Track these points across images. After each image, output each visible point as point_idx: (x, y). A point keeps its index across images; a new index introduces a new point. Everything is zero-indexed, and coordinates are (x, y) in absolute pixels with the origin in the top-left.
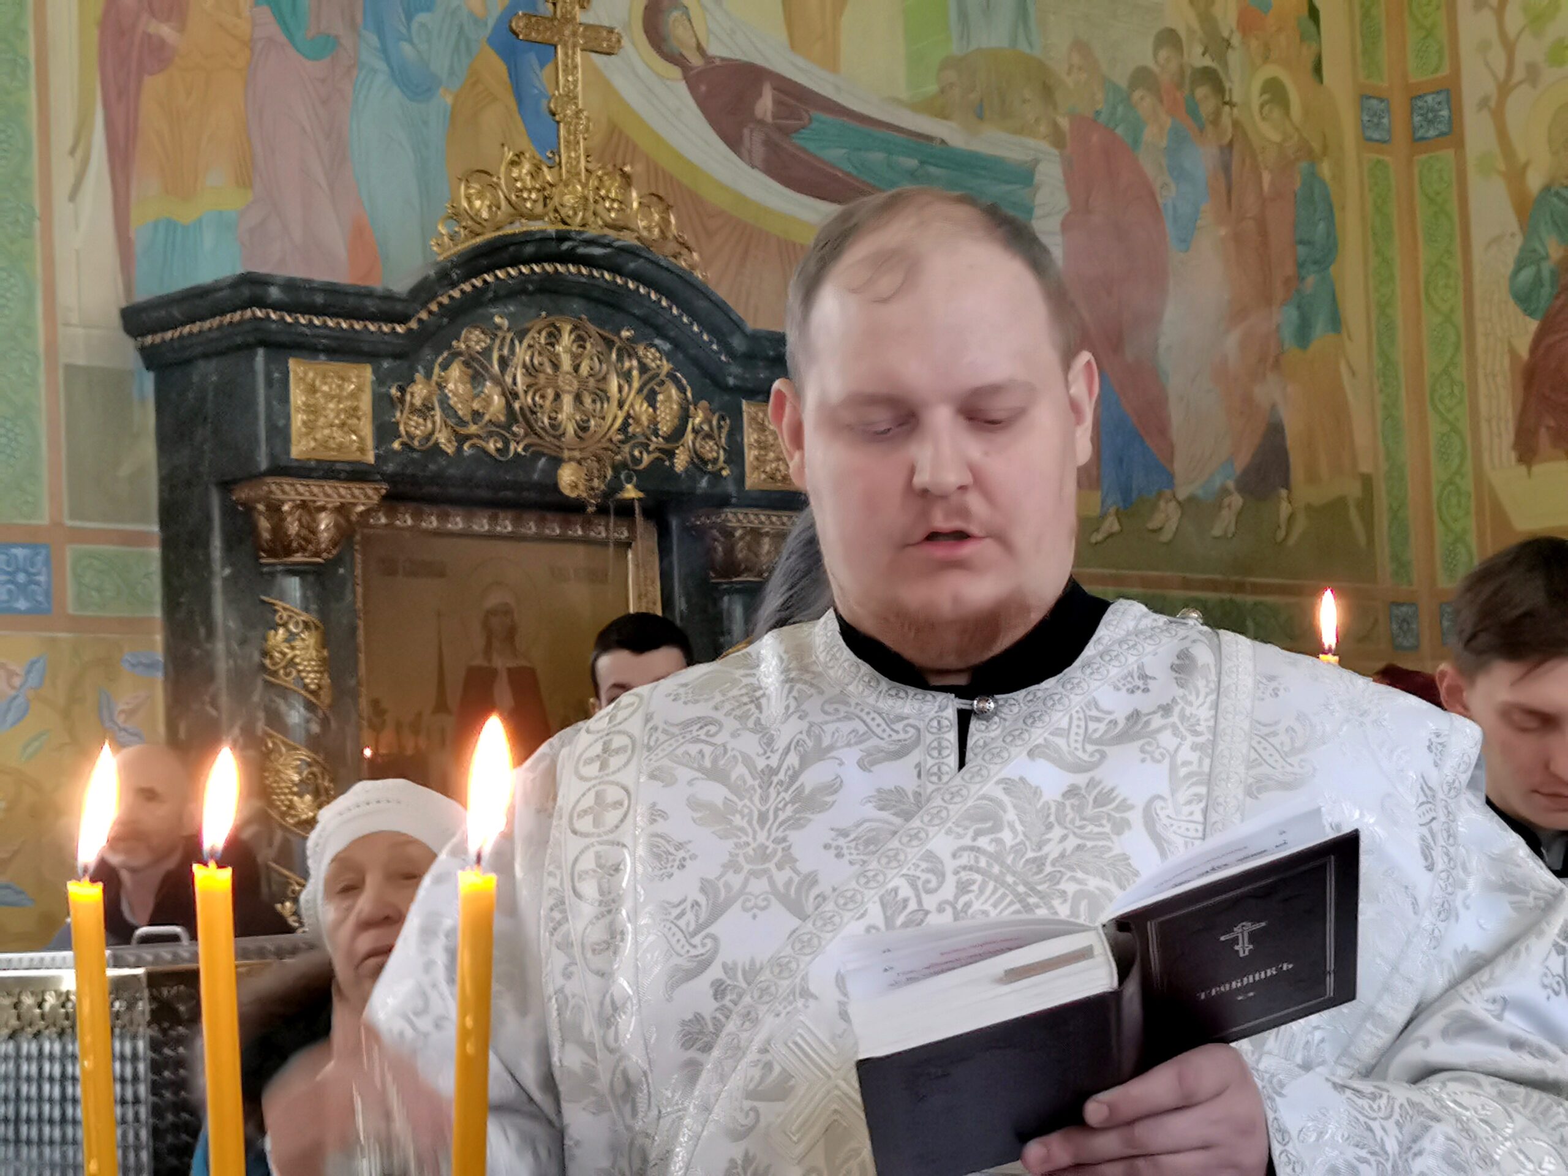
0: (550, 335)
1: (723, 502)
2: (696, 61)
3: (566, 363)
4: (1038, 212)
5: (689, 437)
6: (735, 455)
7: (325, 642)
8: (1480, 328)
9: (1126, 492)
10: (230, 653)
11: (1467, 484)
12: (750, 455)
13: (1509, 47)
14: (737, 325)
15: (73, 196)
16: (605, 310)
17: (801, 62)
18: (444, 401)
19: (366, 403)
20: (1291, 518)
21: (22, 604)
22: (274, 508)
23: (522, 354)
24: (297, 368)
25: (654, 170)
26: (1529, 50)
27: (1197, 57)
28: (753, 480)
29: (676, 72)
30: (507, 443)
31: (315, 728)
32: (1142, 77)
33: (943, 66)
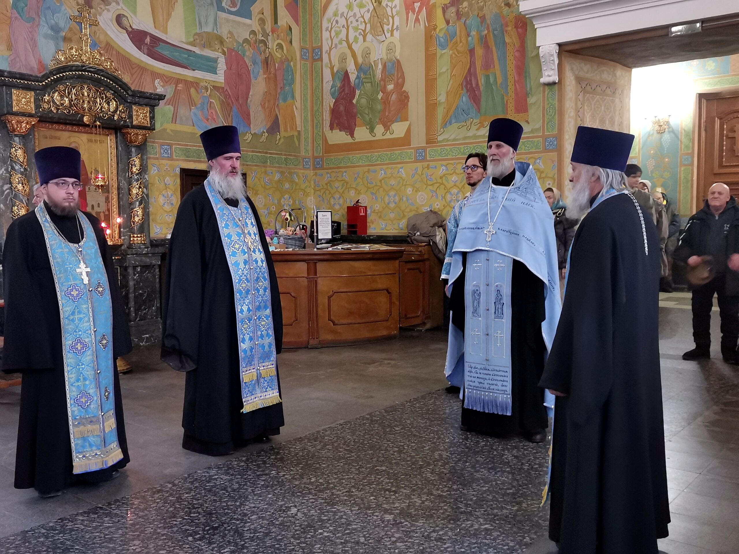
0: (81, 88)
1: (128, 127)
2: (130, 29)
3: (86, 94)
4: (218, 69)
5: (118, 112)
6: (131, 117)
7: (25, 152)
8: (324, 101)
11: (321, 134)
12: (134, 118)
13: (332, 40)
14: (129, 89)
16: (96, 83)
17: (157, 31)
18: (53, 101)
19: (32, 100)
20: (280, 139)
22: (10, 122)
23: (74, 91)
24: (14, 91)
26: (336, 41)
28: (135, 123)
29: (125, 31)
30: (70, 111)
31: (22, 170)
32: (246, 41)
33: (195, 35)
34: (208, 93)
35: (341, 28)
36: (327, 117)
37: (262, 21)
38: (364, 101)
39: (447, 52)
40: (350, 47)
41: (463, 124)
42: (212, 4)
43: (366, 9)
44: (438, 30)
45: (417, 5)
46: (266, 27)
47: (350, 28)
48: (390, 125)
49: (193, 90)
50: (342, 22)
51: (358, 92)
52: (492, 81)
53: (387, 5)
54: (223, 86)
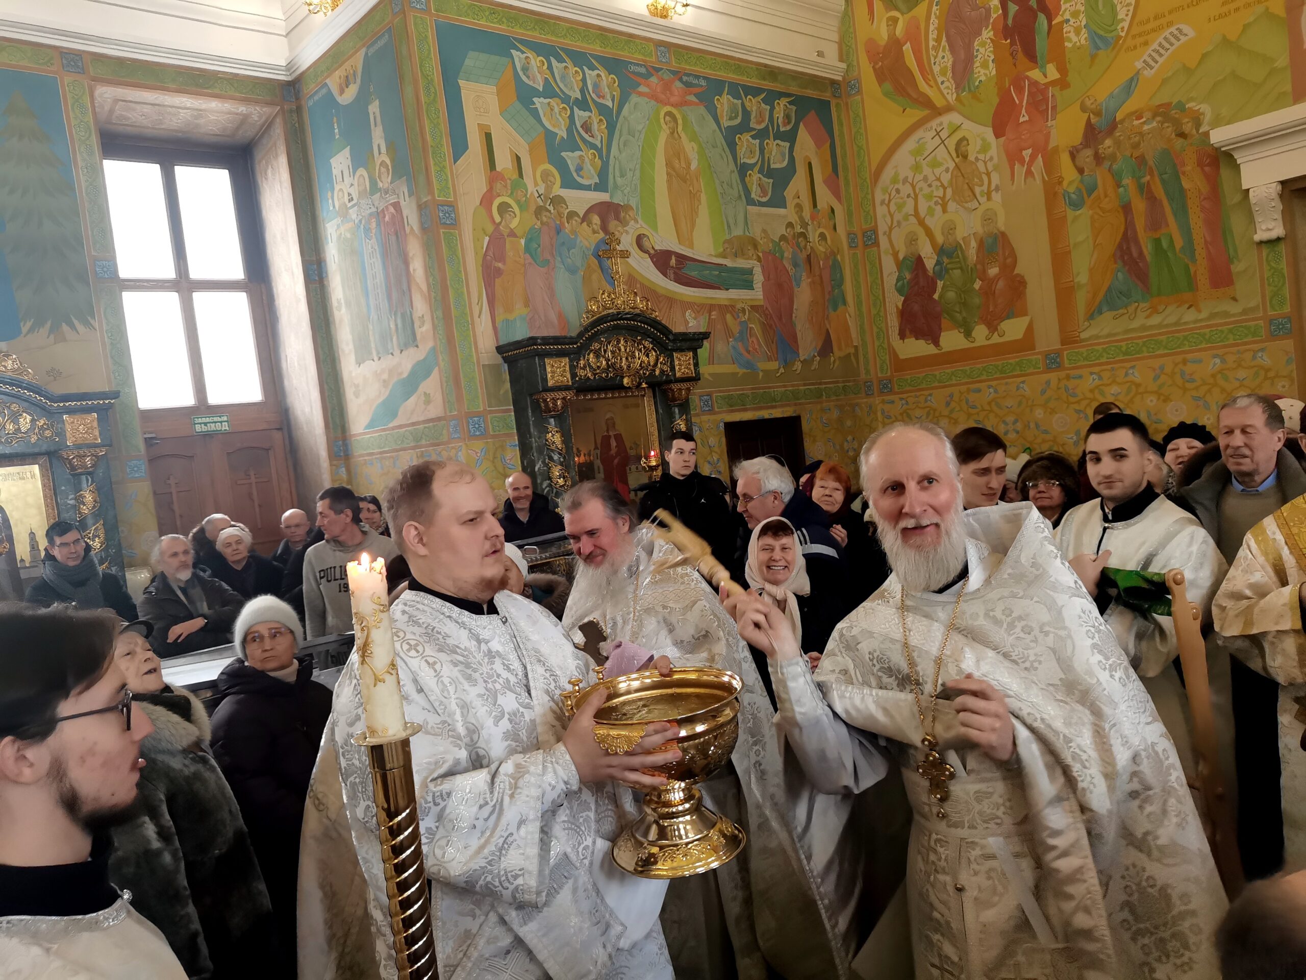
0: (617, 341)
1: (669, 382)
2: (652, 252)
3: (623, 349)
4: (754, 282)
5: (659, 365)
6: (673, 368)
7: (562, 436)
8: (887, 300)
9: (785, 361)
10: (536, 441)
11: (886, 346)
12: (677, 368)
13: (892, 216)
14: (670, 332)
15: (479, 317)
16: (632, 332)
17: (682, 248)
18: (589, 364)
19: (567, 368)
20: (834, 362)
21: (478, 433)
22: (545, 401)
23: (610, 348)
24: (547, 361)
25: (643, 286)
26: (898, 217)
27: (798, 229)
28: (678, 375)
29: (647, 255)
30: (608, 374)
31: (562, 460)
32: (783, 238)
33: (724, 243)
34: (746, 317)
35: (905, 199)
36: (893, 322)
37: (799, 207)
38: (951, 295)
39: (1085, 213)
40: (921, 223)
41: (1121, 311)
42: (740, 196)
43: (943, 168)
44: (1065, 184)
45: (1027, 153)
46: (804, 214)
47: (920, 197)
48: (998, 324)
49: (729, 317)
50: (906, 189)
51: (940, 284)
52: (1165, 244)
53: (977, 159)
54: (762, 303)
